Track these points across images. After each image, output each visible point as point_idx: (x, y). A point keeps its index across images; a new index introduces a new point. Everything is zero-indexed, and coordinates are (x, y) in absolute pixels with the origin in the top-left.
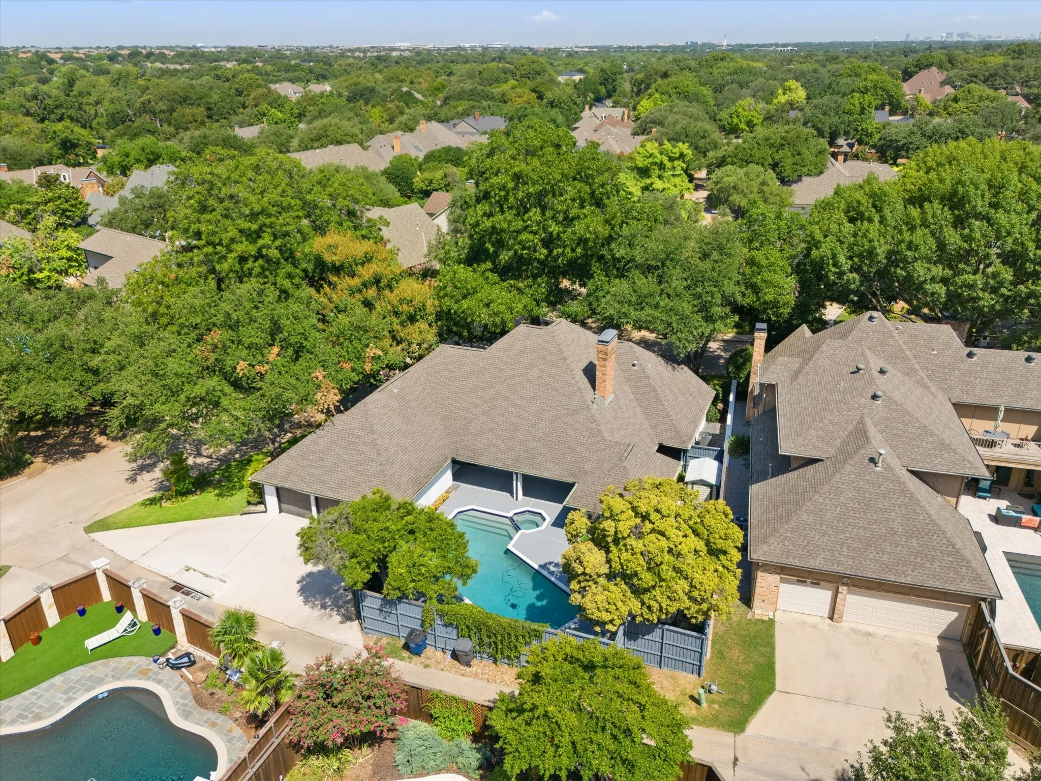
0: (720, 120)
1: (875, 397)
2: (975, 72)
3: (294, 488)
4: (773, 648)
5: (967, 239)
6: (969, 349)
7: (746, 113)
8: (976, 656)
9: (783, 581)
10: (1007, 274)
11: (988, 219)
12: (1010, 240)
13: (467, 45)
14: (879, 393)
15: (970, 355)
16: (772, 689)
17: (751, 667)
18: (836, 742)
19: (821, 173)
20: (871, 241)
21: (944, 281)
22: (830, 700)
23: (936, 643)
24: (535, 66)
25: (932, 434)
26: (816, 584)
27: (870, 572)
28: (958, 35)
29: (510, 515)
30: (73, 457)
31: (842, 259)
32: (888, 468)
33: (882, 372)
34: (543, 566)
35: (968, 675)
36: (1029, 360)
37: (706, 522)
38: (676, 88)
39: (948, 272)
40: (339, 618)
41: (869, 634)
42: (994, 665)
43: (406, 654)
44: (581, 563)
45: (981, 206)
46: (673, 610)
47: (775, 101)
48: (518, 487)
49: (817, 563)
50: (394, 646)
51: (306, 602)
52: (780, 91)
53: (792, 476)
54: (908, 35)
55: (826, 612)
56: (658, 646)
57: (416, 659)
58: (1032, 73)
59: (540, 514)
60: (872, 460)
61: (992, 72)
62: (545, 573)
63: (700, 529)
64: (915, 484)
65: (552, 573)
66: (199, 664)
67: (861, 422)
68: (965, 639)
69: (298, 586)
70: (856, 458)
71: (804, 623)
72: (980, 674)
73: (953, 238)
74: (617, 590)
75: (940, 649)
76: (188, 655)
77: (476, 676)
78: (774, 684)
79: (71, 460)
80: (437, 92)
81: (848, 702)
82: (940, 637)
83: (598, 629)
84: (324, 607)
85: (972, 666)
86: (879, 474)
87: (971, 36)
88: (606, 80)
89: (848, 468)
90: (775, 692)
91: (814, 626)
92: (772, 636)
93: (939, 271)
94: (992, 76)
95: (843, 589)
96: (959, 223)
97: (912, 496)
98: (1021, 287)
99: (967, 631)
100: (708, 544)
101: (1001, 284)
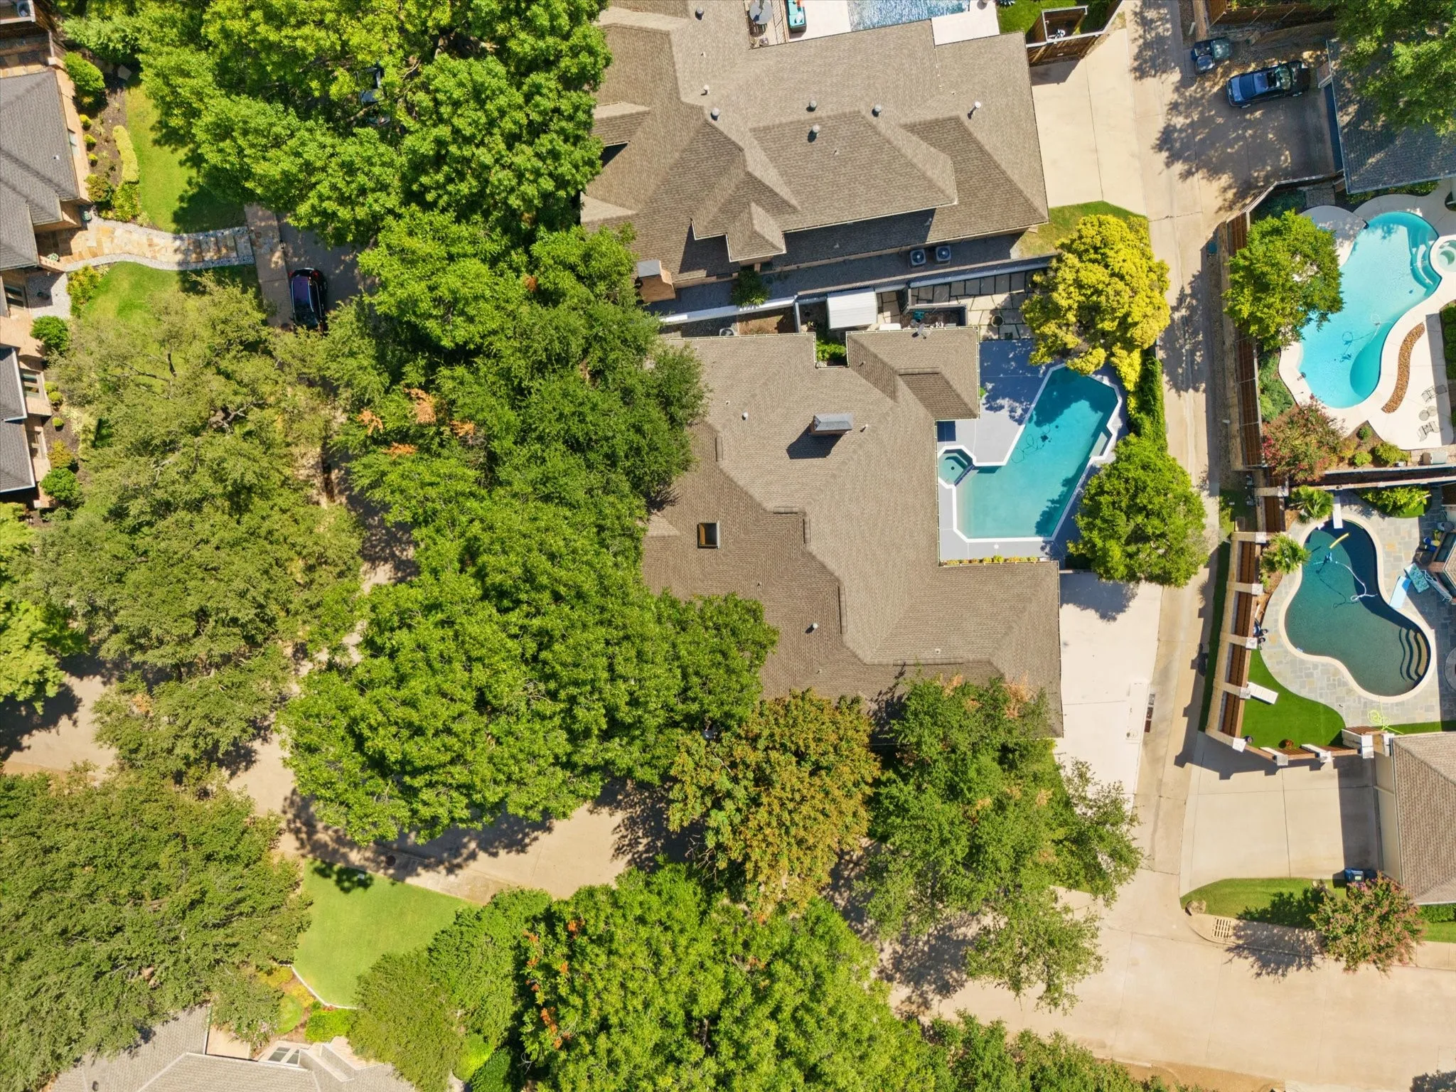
16: (1103, 203)
18: (1132, 156)
34: (1018, 422)
62: (1028, 416)
65: (1025, 410)
81: (1095, 151)
90: (1106, 200)
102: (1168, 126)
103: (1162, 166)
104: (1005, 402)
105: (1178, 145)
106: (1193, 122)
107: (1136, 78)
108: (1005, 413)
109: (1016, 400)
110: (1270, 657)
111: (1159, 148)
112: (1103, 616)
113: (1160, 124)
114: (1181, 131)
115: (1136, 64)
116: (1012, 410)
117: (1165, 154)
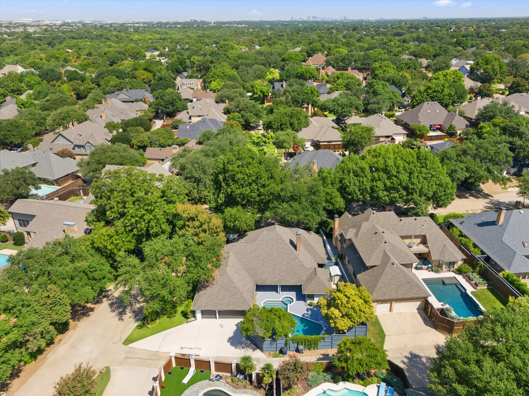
0: (247, 88)
1: (385, 242)
2: (337, 57)
3: (211, 309)
4: (380, 324)
5: (392, 183)
6: (400, 218)
7: (260, 87)
8: (428, 312)
9: (378, 304)
10: (405, 193)
11: (396, 177)
12: (404, 183)
13: (70, 21)
14: (387, 241)
15: (401, 220)
16: (385, 336)
17: (377, 331)
18: (405, 345)
19: (308, 126)
20: (365, 185)
21: (387, 195)
22: (400, 334)
23: (416, 311)
24: (135, 50)
25: (403, 252)
26: (386, 303)
27: (400, 297)
28: (313, 17)
29: (281, 300)
30: (85, 316)
31: (357, 191)
32: (397, 265)
33: (383, 232)
34: (303, 316)
35: (427, 318)
36: (415, 219)
37: (363, 294)
38: (223, 73)
39: (387, 193)
40: (251, 350)
41: (401, 313)
42: (434, 315)
43: (281, 355)
44: (333, 314)
45: (395, 173)
46: (361, 322)
47: (267, 78)
48: (279, 289)
49: (387, 297)
50: (276, 354)
51: (236, 348)
52: (268, 73)
53: (370, 271)
54: (292, 17)
55: (389, 309)
56: (354, 332)
57: (285, 356)
58: (357, 58)
59: (290, 297)
60: (393, 264)
61: (344, 57)
62: (305, 318)
63: (362, 297)
64: (404, 268)
65: (307, 317)
66: (223, 377)
67: (385, 251)
68: (423, 308)
69: (229, 344)
70: (389, 264)
71: (384, 314)
72: (430, 317)
73: (388, 183)
74: (346, 320)
75: (419, 313)
76: (218, 375)
77: (306, 355)
78: (384, 334)
79: (85, 318)
80: (86, 67)
81: (404, 334)
82: (417, 309)
83: (341, 332)
84: (243, 348)
85: (427, 315)
86: (395, 268)
87: (318, 18)
88: (182, 62)
89: (387, 268)
90: (386, 337)
91: (387, 315)
92: (378, 320)
93: (386, 193)
94: (344, 59)
95: (393, 302)
96: (389, 178)
97: (404, 272)
98: (409, 197)
99: (423, 306)
100: (364, 300)
101: (403, 196)
102: (421, 357)
103: (405, 355)
104: (310, 312)
105: (414, 360)
106: (425, 364)
107: (435, 346)
108: (306, 312)
109: (310, 315)
110: (202, 383)
111: (411, 354)
112: (230, 338)
113: (421, 354)
114: (421, 361)
115: (441, 346)
116: (307, 314)
117: (410, 356)
